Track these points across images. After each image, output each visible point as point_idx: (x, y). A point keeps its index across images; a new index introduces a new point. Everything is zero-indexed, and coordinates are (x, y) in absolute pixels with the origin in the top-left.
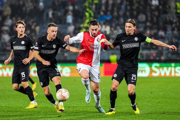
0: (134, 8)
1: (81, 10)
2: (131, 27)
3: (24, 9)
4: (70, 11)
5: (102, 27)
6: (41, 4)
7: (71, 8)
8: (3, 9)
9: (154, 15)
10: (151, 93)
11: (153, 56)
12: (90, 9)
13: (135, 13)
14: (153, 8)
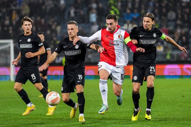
0: (163, 5)
1: (105, 8)
2: (150, 22)
3: (44, 7)
4: (93, 9)
5: (128, 26)
6: (62, 2)
7: (94, 6)
8: (21, 7)
9: (185, 12)
10: (183, 96)
11: (185, 57)
12: (116, 6)
13: (164, 10)
14: (183, 4)
